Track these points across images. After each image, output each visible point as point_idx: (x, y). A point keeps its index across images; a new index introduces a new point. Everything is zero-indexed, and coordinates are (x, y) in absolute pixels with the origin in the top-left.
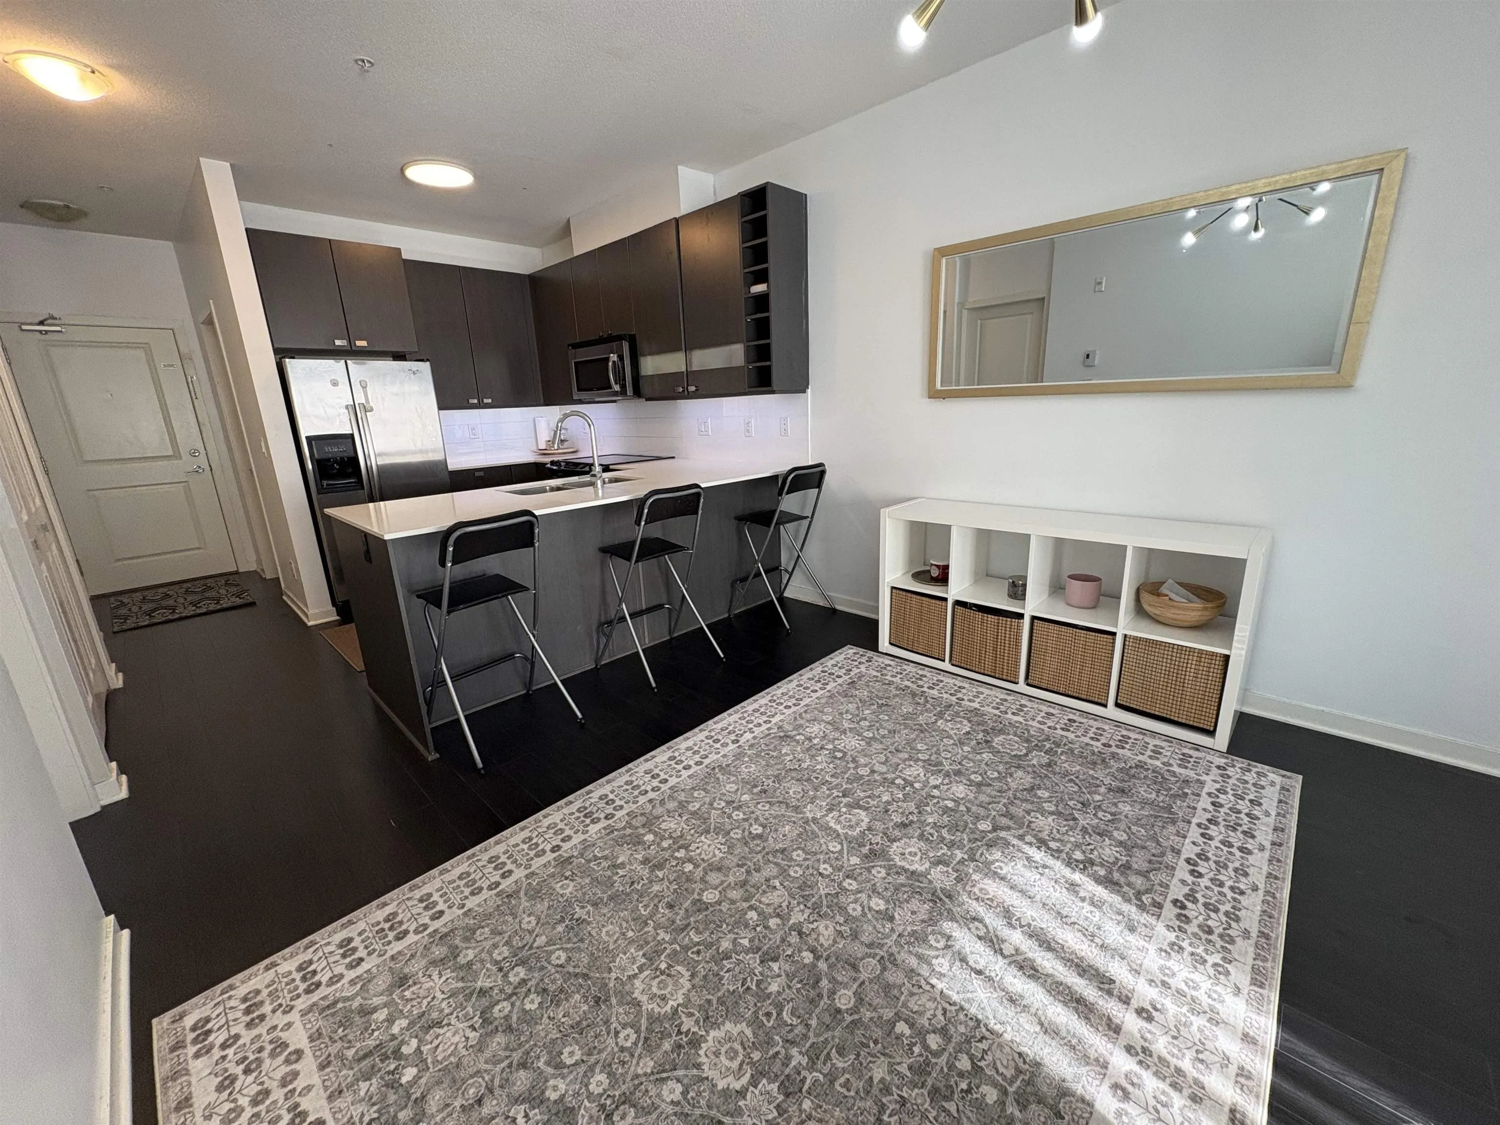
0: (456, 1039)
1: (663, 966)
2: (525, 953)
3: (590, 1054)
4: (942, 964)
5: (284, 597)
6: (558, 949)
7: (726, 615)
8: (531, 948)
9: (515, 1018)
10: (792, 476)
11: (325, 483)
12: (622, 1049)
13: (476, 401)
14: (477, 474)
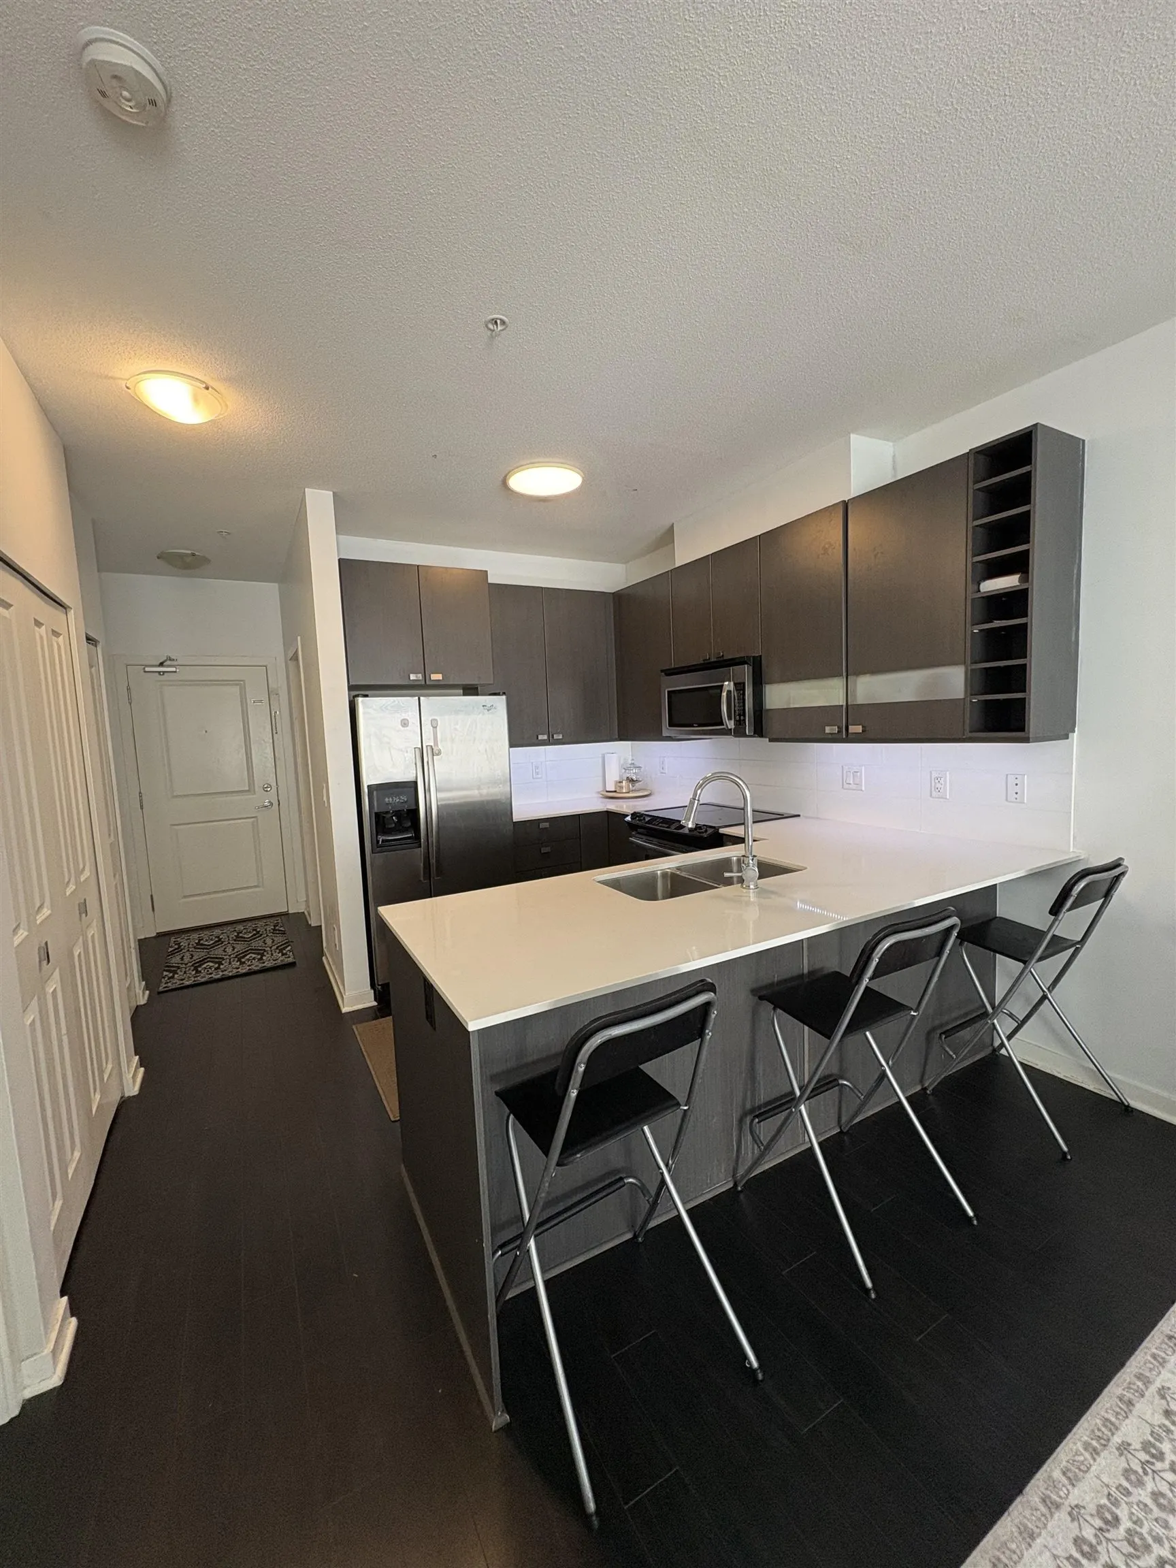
11: (381, 838)
13: (545, 737)
14: (542, 825)
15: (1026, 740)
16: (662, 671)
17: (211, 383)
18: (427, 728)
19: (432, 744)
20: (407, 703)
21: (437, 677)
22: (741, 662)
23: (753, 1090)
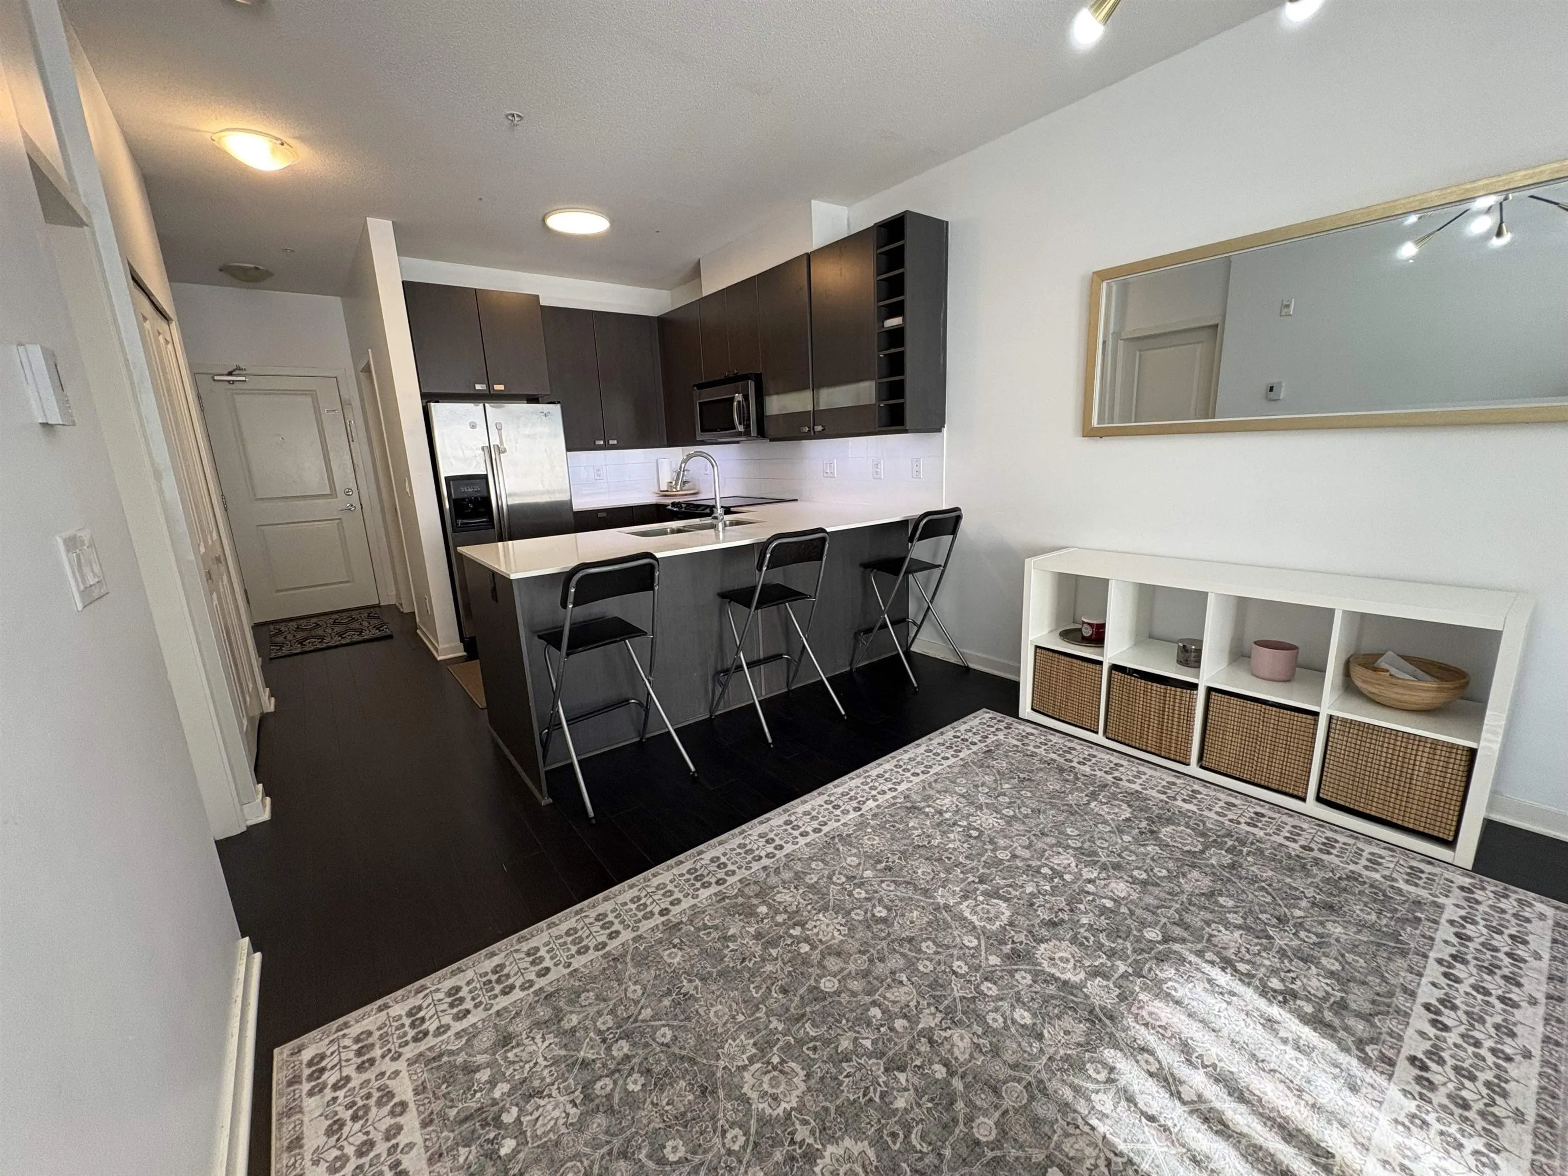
0: (556, 1114)
1: (776, 1060)
2: (629, 1026)
3: (694, 1153)
4: (1104, 1101)
5: (418, 631)
6: (664, 1026)
7: (848, 669)
8: (636, 1021)
9: (616, 1099)
10: (924, 521)
11: (460, 522)
12: (730, 1152)
13: (602, 442)
14: (600, 515)
15: (906, 431)
16: (695, 386)
17: (285, 139)
18: (493, 429)
19: (498, 443)
20: (473, 409)
21: (499, 387)
22: (745, 377)
23: (722, 659)
